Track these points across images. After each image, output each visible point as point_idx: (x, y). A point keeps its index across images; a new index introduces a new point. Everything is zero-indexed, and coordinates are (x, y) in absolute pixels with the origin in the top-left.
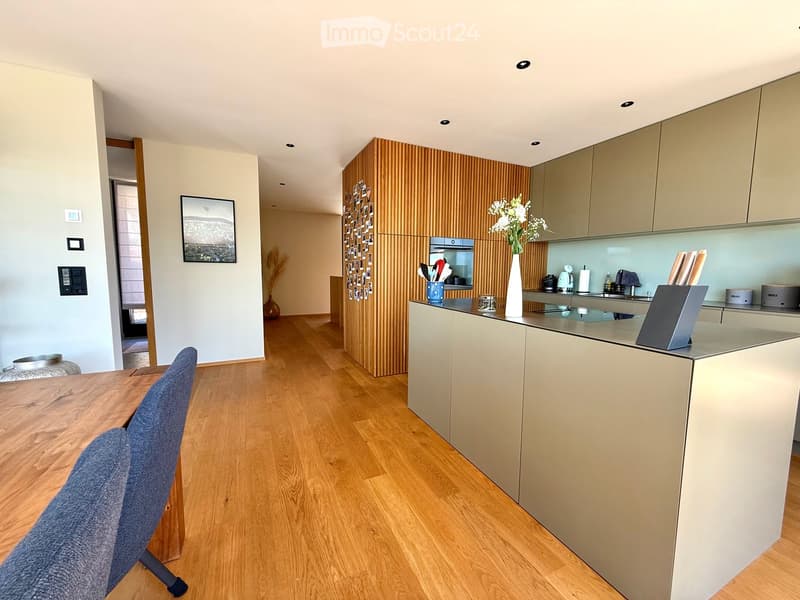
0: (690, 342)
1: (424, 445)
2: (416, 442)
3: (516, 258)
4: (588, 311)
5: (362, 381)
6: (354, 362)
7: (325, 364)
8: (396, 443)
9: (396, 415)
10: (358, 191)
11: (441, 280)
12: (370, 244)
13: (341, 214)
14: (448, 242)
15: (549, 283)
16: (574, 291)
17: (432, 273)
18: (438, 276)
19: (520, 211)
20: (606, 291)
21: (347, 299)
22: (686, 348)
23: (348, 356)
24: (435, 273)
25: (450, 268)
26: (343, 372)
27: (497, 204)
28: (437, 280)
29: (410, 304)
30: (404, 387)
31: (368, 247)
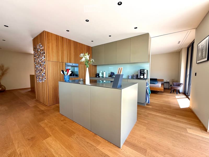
0: (121, 86)
1: (65, 123)
2: (62, 123)
3: (87, 68)
4: (106, 81)
5: (43, 108)
6: (40, 102)
7: (28, 105)
8: (55, 125)
9: (56, 116)
10: (39, 47)
11: (68, 75)
12: (44, 64)
13: (33, 53)
14: (71, 64)
15: (97, 75)
16: (103, 77)
17: (65, 73)
18: (67, 74)
19: (87, 57)
20: (109, 77)
21: (37, 82)
22: (121, 87)
23: (38, 101)
24: (66, 73)
25: (71, 71)
26: (36, 107)
27: (82, 54)
28: (67, 75)
29: (59, 82)
30: (58, 107)
31: (44, 65)
